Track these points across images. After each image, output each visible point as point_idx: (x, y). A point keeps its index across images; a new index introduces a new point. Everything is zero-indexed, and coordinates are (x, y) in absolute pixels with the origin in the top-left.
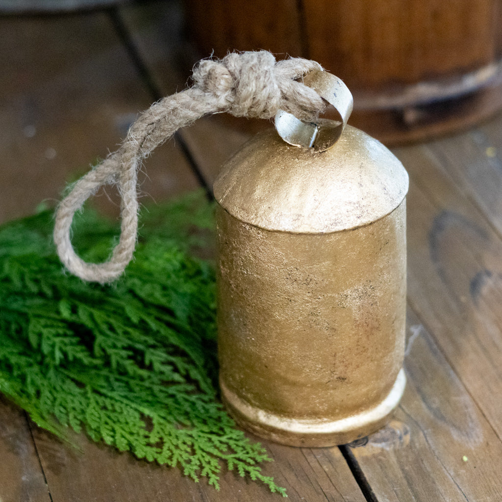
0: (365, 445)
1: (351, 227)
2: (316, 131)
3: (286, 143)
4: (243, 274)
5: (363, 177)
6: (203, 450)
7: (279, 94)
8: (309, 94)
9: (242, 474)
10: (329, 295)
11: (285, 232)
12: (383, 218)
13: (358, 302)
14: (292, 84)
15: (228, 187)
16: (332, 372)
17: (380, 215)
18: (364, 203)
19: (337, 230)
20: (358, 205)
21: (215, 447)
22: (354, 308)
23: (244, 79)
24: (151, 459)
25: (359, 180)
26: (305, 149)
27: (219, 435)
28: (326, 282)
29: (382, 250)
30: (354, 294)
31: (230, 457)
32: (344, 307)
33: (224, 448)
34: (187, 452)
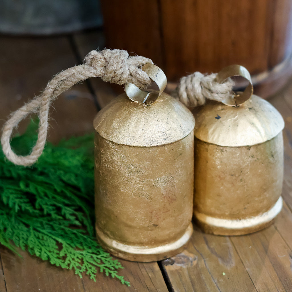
0: (172, 264)
1: (161, 144)
2: (148, 95)
3: (131, 100)
4: (106, 167)
5: (169, 119)
6: (88, 262)
7: (128, 72)
8: (143, 75)
9: (107, 275)
10: (149, 180)
11: (126, 145)
12: (178, 141)
13: (164, 185)
14: (135, 69)
15: (100, 121)
16: (150, 221)
17: (177, 139)
18: (168, 132)
19: (153, 146)
20: (165, 134)
21: (94, 260)
22: (162, 188)
24: (58, 265)
25: (167, 121)
26: (140, 104)
27: (97, 254)
28: (147, 173)
29: (178, 158)
30: (162, 180)
31: (101, 266)
32: (157, 187)
33: (99, 261)
34: (78, 262)
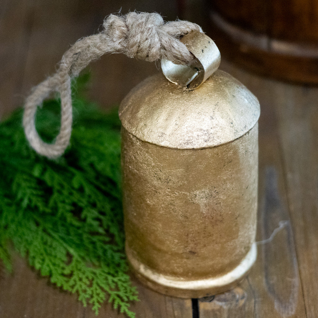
1: (199, 147)
2: (196, 74)
3: (168, 80)
5: (216, 112)
6: (98, 285)
7: (158, 45)
9: (116, 307)
10: (183, 193)
11: (152, 144)
12: (226, 144)
13: (204, 201)
14: (170, 40)
16: (186, 247)
17: (223, 141)
18: (212, 131)
19: (188, 148)
20: (206, 132)
21: (108, 284)
22: (202, 205)
23: (133, 32)
24: (59, 285)
25: (212, 114)
26: (180, 87)
27: (113, 276)
28: (180, 183)
29: (225, 167)
30: (201, 194)
31: (113, 293)
32: (194, 203)
33: (113, 286)
